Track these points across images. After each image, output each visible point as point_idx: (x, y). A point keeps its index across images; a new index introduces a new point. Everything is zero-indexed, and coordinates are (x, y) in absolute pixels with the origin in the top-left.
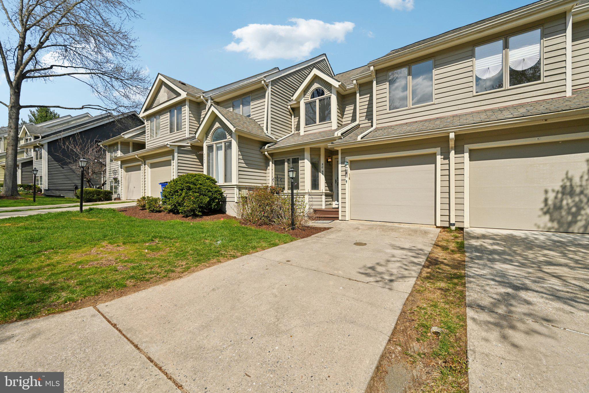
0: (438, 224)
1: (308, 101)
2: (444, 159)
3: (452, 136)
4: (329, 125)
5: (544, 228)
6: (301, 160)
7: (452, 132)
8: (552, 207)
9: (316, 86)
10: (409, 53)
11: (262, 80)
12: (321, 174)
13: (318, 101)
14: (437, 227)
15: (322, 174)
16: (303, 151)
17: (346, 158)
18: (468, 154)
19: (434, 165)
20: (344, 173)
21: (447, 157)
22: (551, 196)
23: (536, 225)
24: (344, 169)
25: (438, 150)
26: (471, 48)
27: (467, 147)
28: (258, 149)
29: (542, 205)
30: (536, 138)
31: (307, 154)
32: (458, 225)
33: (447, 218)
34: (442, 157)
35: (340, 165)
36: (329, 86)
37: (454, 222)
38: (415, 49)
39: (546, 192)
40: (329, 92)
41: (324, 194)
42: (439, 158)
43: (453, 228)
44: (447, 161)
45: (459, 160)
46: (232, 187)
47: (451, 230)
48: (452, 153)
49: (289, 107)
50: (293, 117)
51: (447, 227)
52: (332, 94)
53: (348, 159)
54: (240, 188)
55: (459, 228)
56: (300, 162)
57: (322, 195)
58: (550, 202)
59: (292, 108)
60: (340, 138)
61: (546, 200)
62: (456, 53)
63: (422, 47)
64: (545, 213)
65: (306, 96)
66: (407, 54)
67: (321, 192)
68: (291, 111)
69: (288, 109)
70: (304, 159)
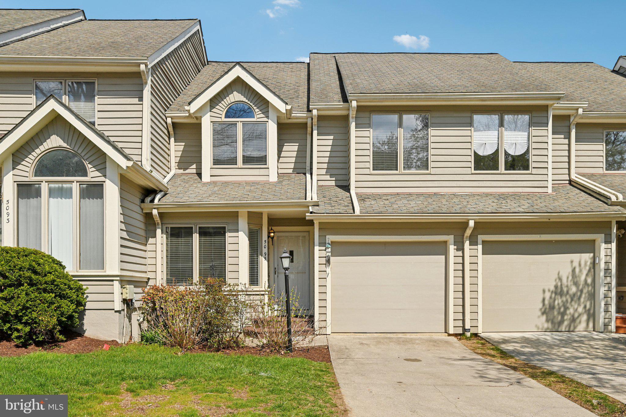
0: (451, 331)
1: (219, 120)
2: (457, 250)
3: (472, 223)
4: (262, 172)
5: (542, 329)
6: (230, 231)
7: (472, 219)
8: (548, 307)
9: (236, 97)
10: (406, 99)
11: (143, 63)
12: (263, 259)
13: (240, 126)
14: (450, 335)
15: (265, 258)
16: (235, 216)
17: (327, 237)
18: (481, 246)
19: (444, 257)
20: (324, 261)
21: (460, 248)
22: (548, 295)
23: (536, 326)
24: (324, 254)
25: (450, 238)
26: (468, 115)
27: (481, 238)
28: (138, 201)
29: (541, 305)
30: (539, 236)
31: (243, 223)
32: (473, 331)
33: (460, 323)
34: (456, 247)
35: (317, 248)
36: (264, 104)
37: (469, 328)
38: (415, 97)
39: (544, 291)
40: (262, 115)
41: (267, 293)
42: (452, 248)
43: (468, 334)
44: (460, 253)
45: (474, 253)
46: (109, 279)
47: (466, 336)
48: (467, 243)
49: (169, 121)
50: (172, 140)
51: (460, 335)
52: (270, 121)
53: (330, 238)
54: (124, 282)
55: (474, 334)
56: (228, 234)
57: (263, 295)
58: (547, 302)
59: (173, 124)
60: (316, 204)
61: (544, 300)
62: (455, 115)
63: (423, 97)
64: (543, 313)
65: (214, 110)
66: (404, 99)
67: (263, 289)
68: (171, 129)
69: (166, 123)
70: (237, 231)
